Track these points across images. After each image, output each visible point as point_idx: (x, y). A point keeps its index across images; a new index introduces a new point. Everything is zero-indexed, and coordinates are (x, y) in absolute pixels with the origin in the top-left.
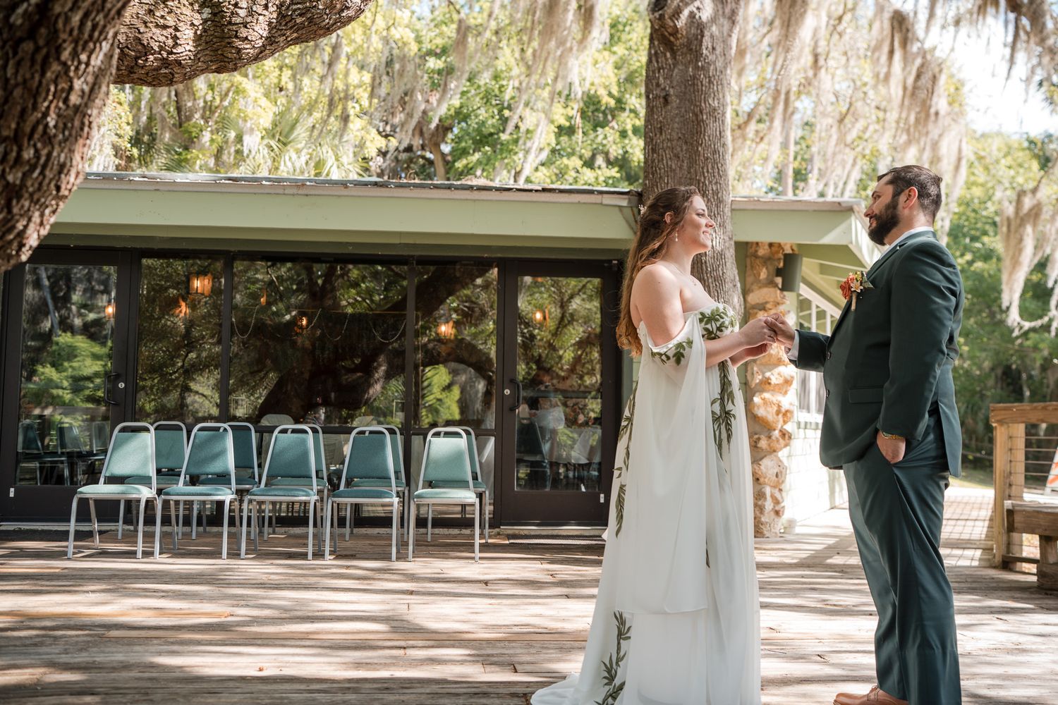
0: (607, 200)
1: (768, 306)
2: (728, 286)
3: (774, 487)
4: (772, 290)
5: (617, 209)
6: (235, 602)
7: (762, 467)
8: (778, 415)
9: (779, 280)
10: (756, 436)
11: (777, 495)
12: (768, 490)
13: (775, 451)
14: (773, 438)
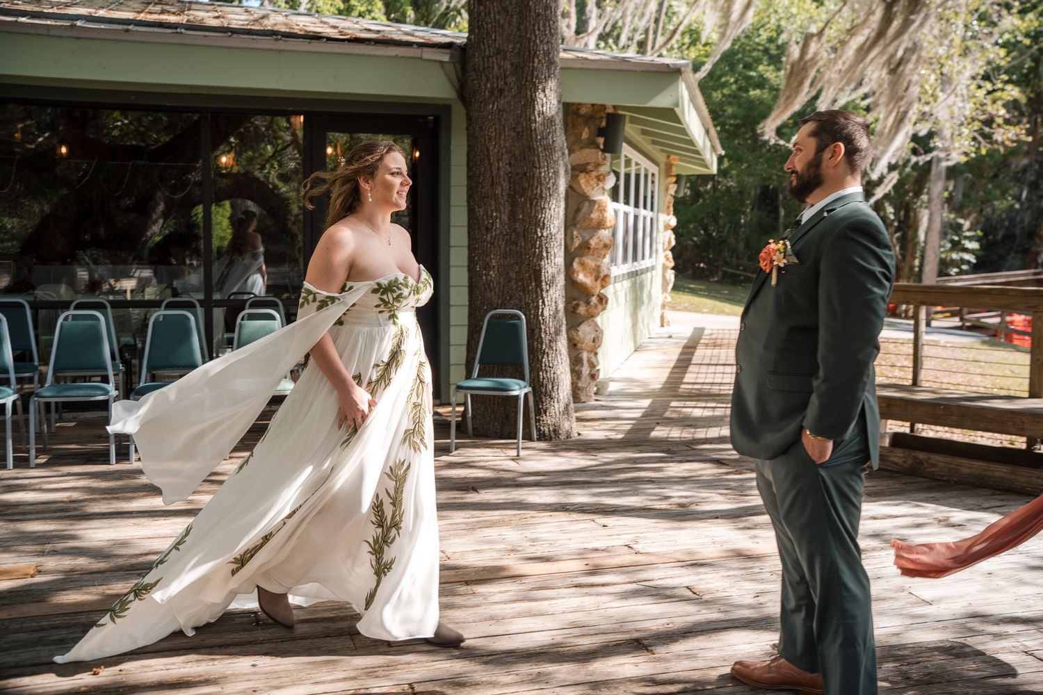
0: (428, 54)
1: (590, 167)
2: (558, 154)
3: (590, 352)
4: (593, 150)
5: (438, 64)
6: (39, 548)
7: (580, 333)
8: (596, 280)
9: (601, 140)
10: (575, 302)
11: (593, 359)
12: (585, 355)
13: (592, 316)
14: (592, 304)
